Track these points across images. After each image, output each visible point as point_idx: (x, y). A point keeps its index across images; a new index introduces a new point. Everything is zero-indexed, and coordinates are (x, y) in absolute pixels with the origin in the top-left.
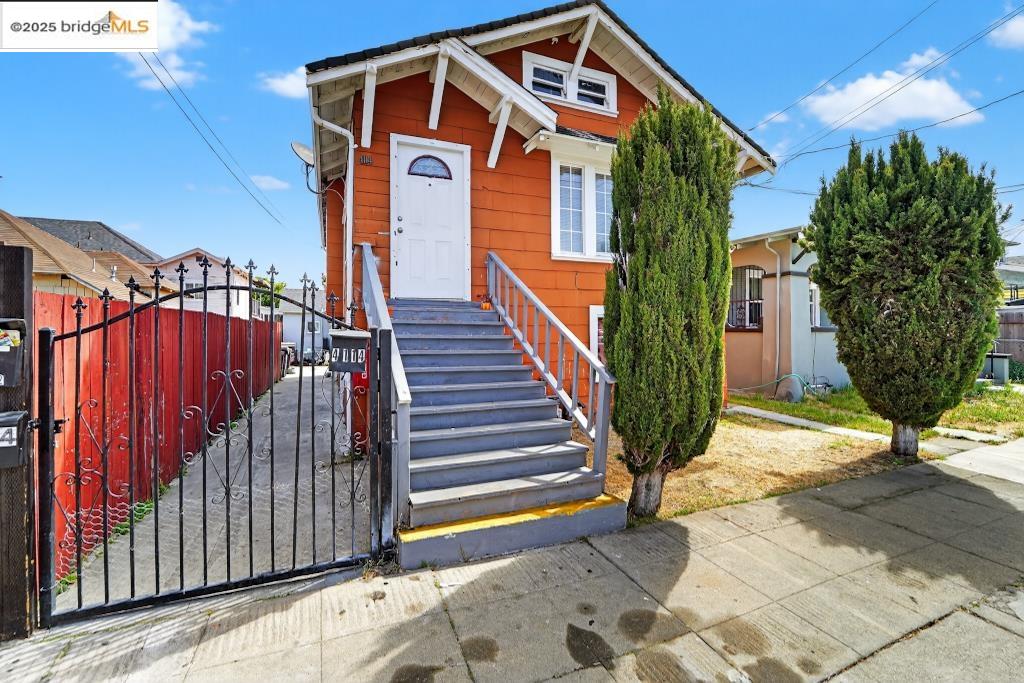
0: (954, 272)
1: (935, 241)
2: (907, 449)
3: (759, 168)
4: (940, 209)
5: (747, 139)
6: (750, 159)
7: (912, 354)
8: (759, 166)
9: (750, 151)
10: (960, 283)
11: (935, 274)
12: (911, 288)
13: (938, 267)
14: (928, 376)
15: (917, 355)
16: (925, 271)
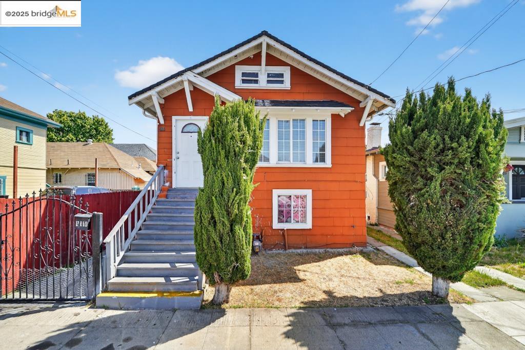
0: (455, 179)
1: (438, 159)
2: (438, 293)
3: (384, 106)
4: (438, 137)
5: (370, 89)
6: (375, 101)
7: (426, 232)
8: (384, 105)
9: (373, 96)
10: (457, 188)
11: (436, 181)
12: (421, 189)
13: (439, 177)
14: (439, 248)
15: (430, 233)
16: (431, 179)
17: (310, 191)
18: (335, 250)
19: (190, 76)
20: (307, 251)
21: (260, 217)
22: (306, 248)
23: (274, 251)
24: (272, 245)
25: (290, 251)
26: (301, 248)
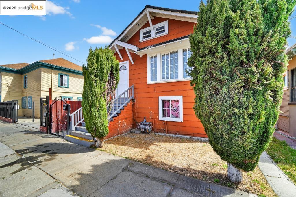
17: (182, 97)
18: (198, 138)
19: (116, 43)
20: (179, 136)
21: (152, 113)
22: (179, 134)
23: (160, 134)
24: (159, 130)
25: (169, 135)
26: (176, 134)
